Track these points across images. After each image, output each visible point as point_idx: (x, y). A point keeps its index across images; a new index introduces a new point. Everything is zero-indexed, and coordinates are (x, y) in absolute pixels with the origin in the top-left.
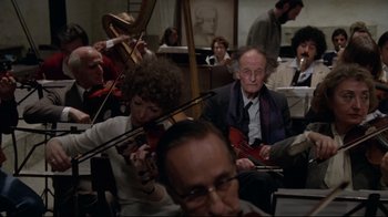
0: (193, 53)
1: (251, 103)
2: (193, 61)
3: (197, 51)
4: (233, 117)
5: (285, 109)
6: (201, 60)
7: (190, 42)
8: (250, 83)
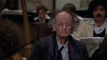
0: (26, 15)
1: (63, 47)
2: (26, 20)
3: (29, 13)
4: (51, 57)
5: (85, 52)
6: (31, 19)
7: (24, 7)
8: (62, 31)
